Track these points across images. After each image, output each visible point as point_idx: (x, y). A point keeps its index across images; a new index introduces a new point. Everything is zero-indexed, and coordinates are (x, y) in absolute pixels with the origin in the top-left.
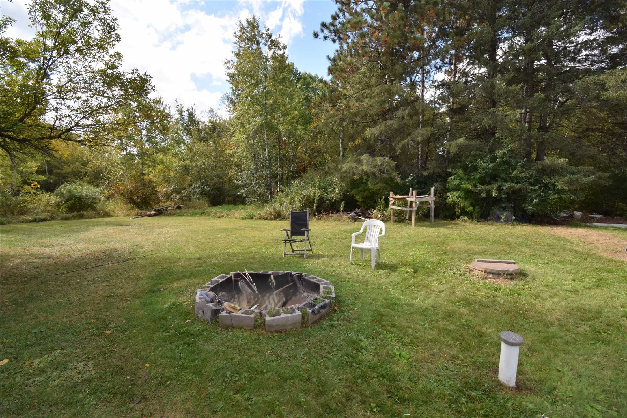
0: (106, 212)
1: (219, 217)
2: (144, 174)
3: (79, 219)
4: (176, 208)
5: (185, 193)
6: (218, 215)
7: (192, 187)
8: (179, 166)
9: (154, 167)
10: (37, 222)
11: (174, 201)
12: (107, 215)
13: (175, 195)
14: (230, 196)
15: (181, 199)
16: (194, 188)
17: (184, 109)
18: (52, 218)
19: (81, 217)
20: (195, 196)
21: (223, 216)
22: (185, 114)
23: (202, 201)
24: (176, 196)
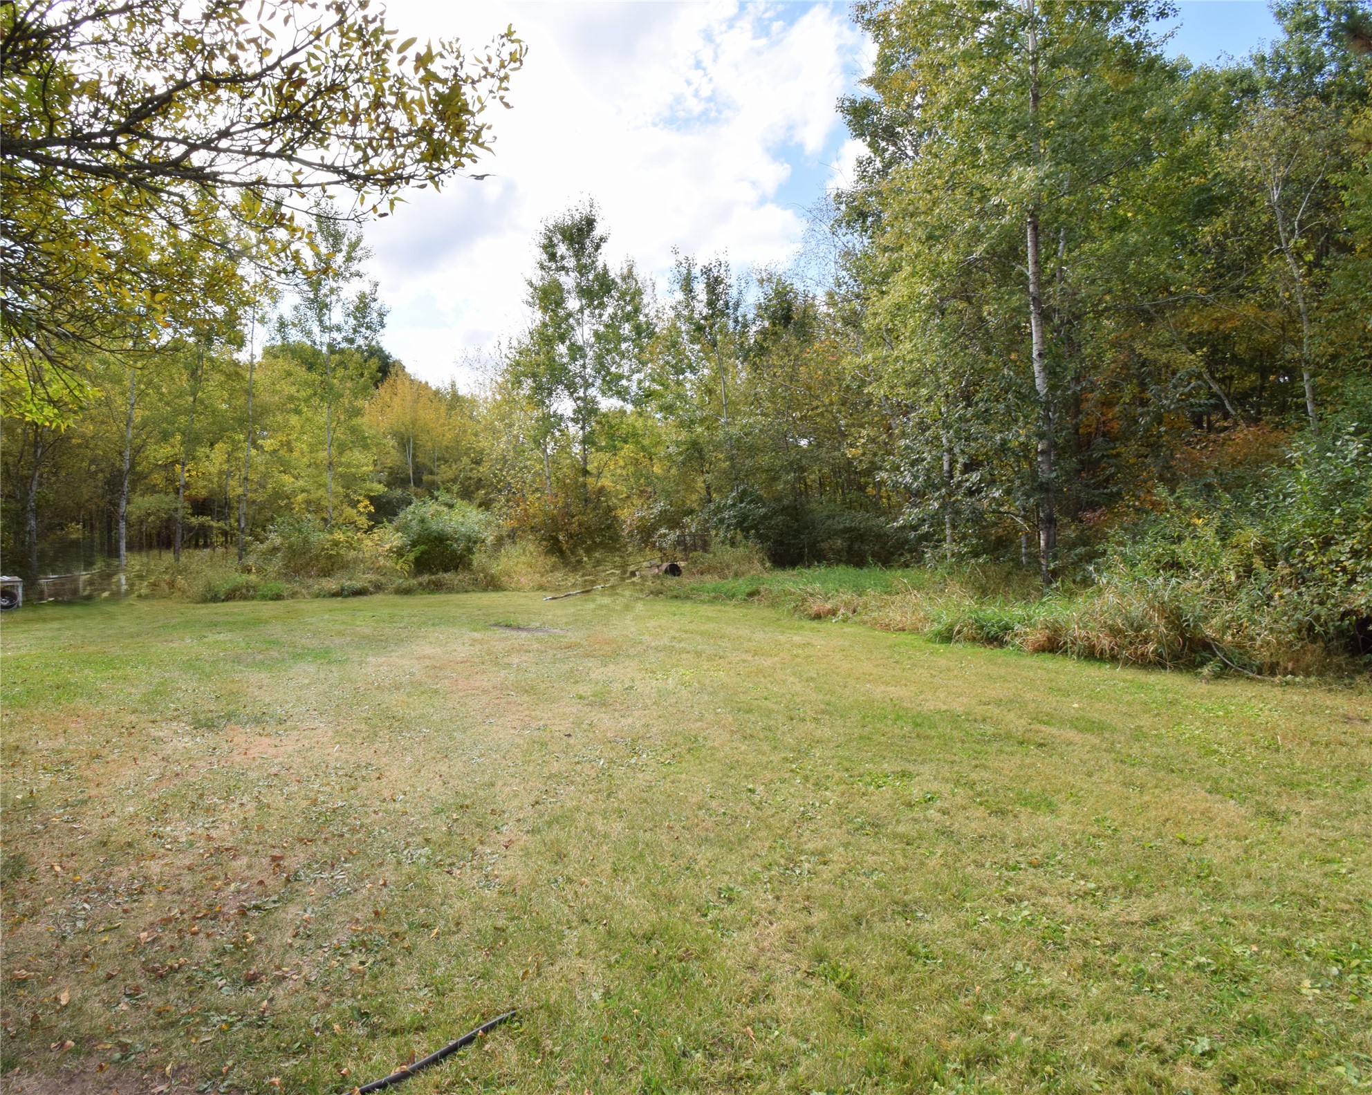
0: (492, 577)
1: (818, 617)
2: (586, 473)
3: (432, 592)
4: (666, 572)
5: (692, 525)
6: (816, 606)
7: (712, 506)
8: (678, 444)
9: (614, 449)
10: (346, 597)
11: (661, 549)
12: (492, 584)
13: (663, 531)
14: (838, 533)
15: (680, 542)
16: (719, 510)
17: (696, 271)
18: (379, 588)
19: (437, 587)
20: (721, 534)
21: (833, 612)
22: (700, 288)
23: (741, 551)
24: (665, 535)
